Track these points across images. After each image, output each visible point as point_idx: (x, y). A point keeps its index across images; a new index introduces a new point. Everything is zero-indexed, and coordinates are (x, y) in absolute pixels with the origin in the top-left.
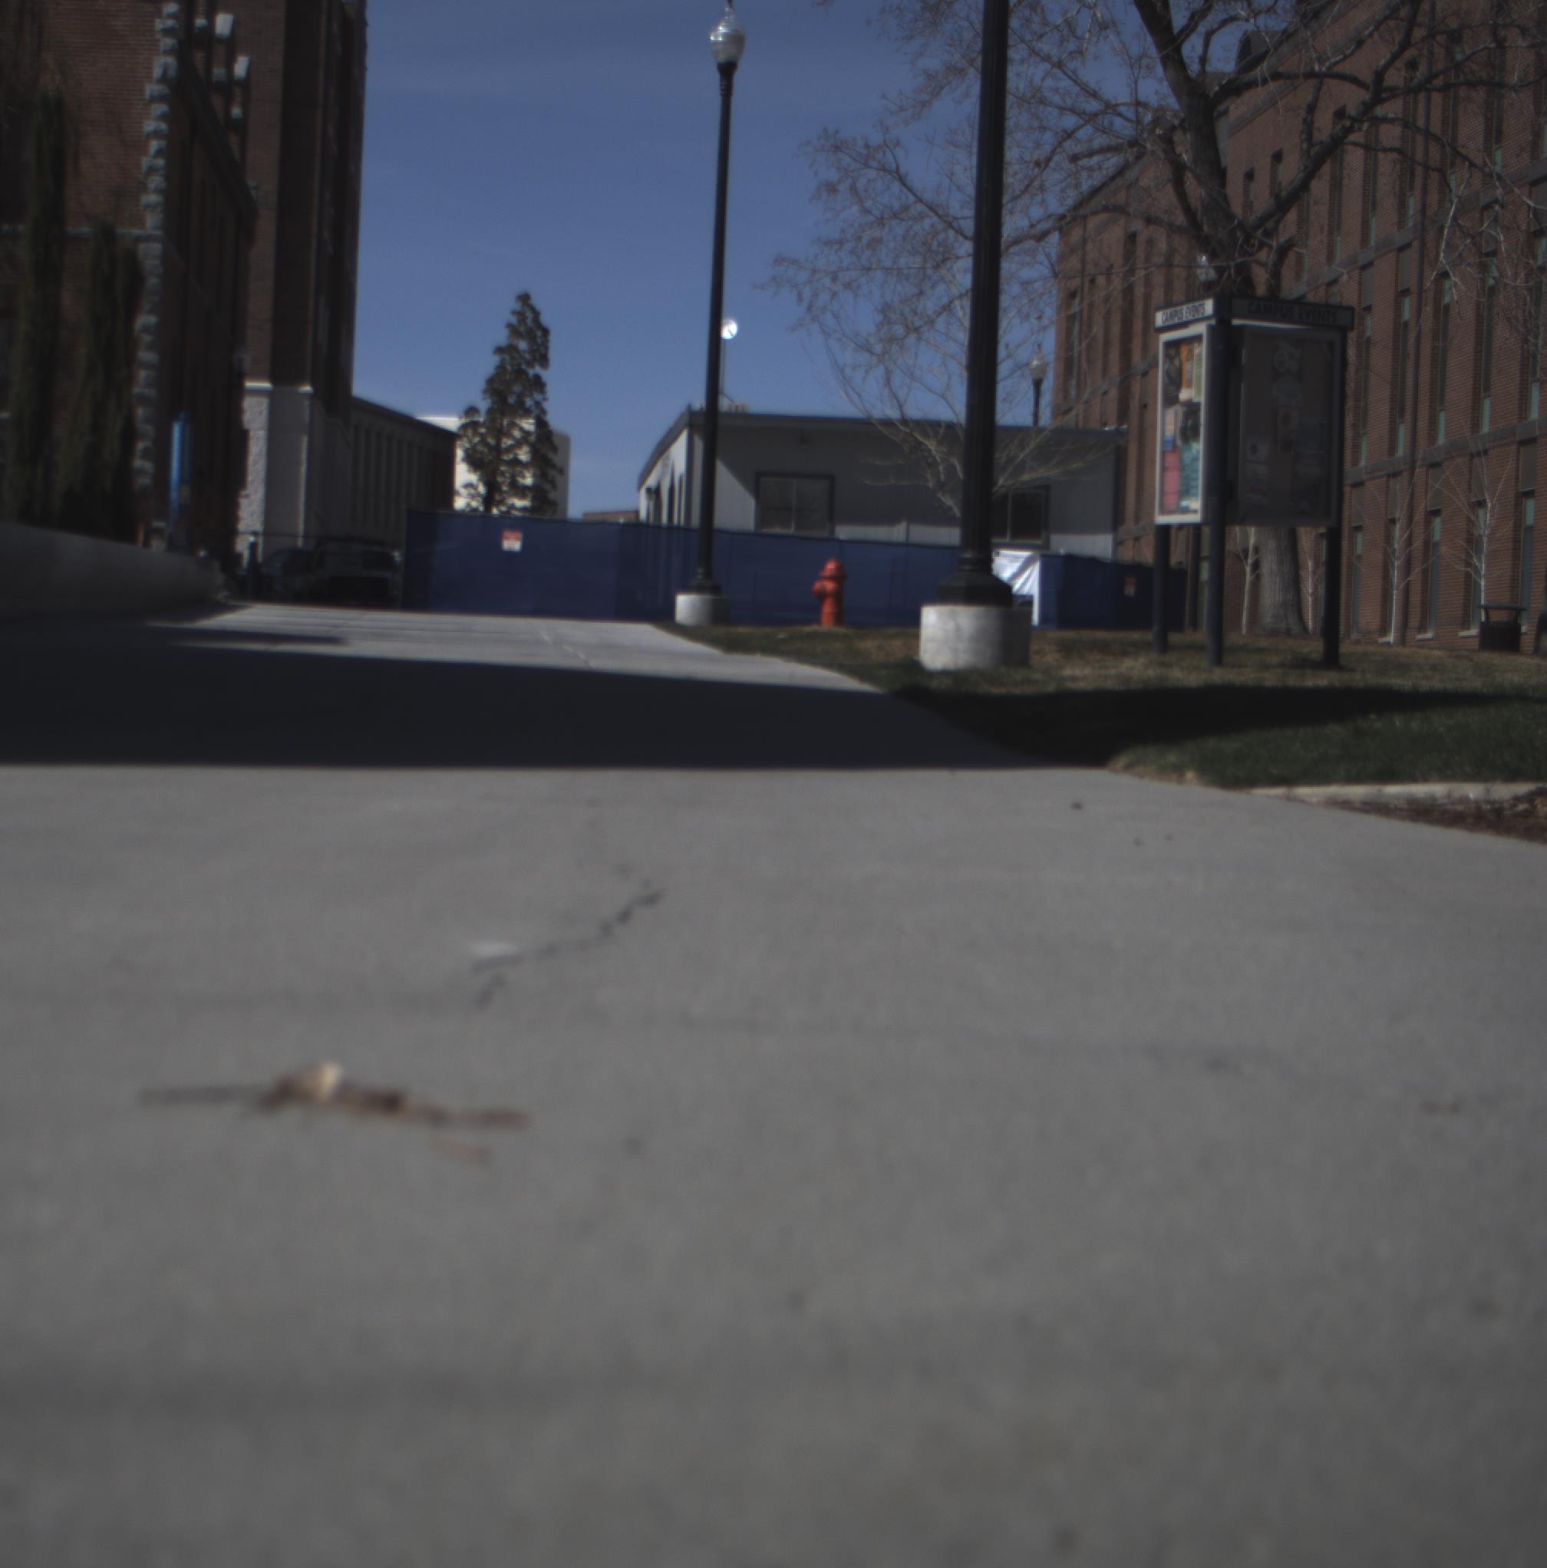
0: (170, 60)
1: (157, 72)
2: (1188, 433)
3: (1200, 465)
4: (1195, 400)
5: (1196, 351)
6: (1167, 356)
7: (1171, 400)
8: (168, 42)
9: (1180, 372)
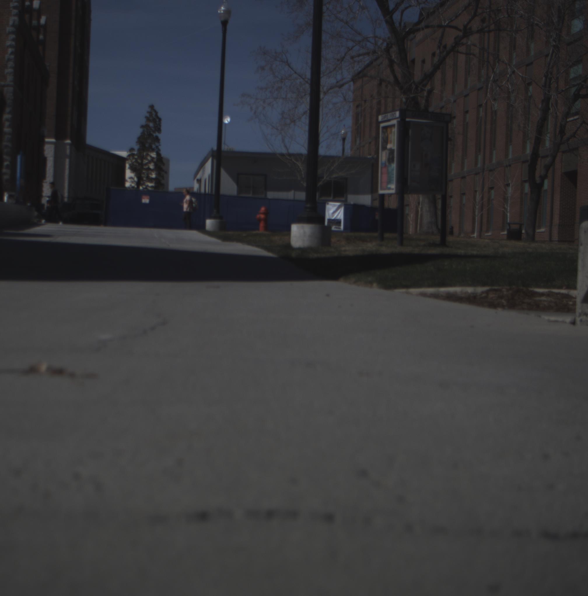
0: (16, 18)
1: (11, 23)
2: (390, 160)
3: (395, 172)
4: (393, 148)
5: (393, 130)
6: (383, 132)
7: (384, 148)
8: (15, 11)
9: (387, 138)
